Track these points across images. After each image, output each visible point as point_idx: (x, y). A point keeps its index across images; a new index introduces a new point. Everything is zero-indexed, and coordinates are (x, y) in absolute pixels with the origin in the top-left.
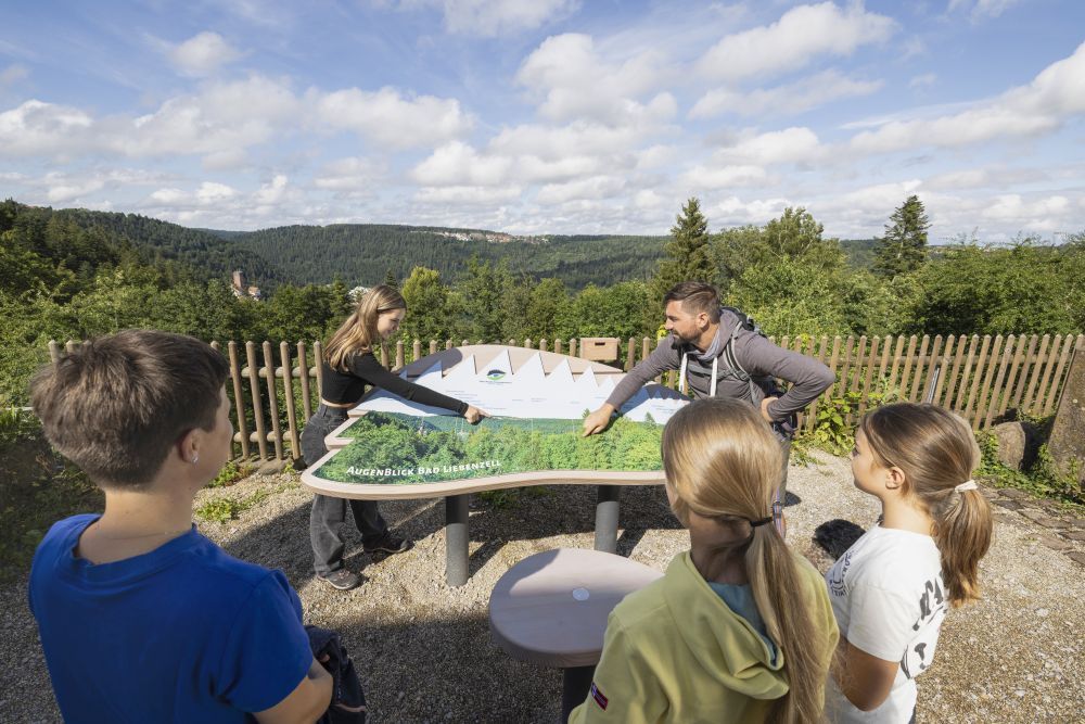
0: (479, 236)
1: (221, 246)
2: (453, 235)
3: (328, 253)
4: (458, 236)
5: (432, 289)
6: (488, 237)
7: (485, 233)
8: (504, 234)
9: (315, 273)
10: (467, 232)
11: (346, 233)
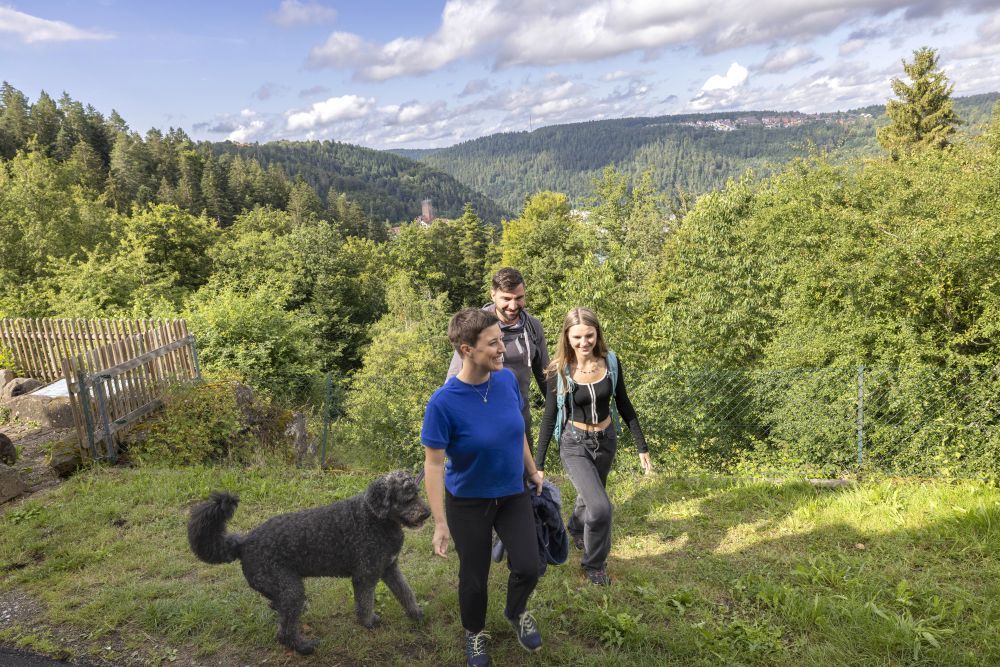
0: (753, 122)
1: (412, 170)
2: (709, 124)
3: (535, 167)
4: (718, 125)
5: (553, 221)
6: (766, 120)
7: (759, 115)
8: (792, 114)
9: (519, 195)
10: (731, 117)
11: (558, 136)
